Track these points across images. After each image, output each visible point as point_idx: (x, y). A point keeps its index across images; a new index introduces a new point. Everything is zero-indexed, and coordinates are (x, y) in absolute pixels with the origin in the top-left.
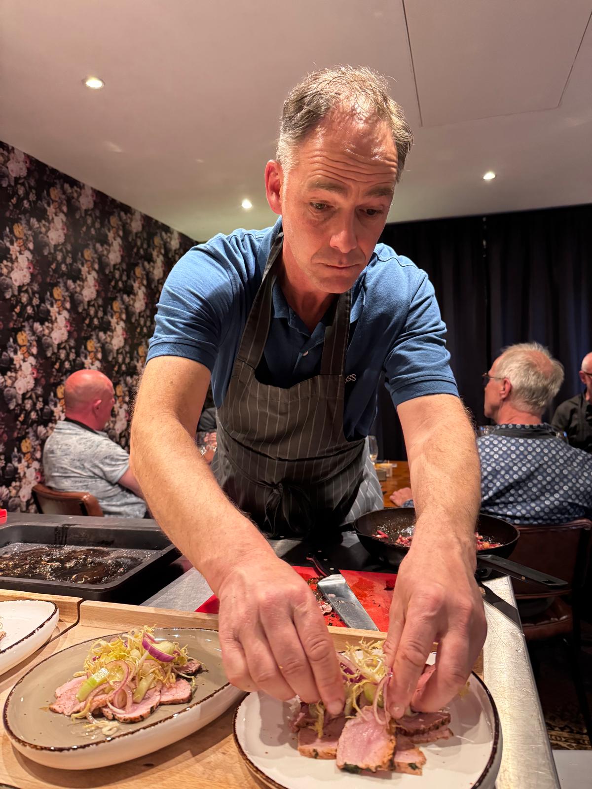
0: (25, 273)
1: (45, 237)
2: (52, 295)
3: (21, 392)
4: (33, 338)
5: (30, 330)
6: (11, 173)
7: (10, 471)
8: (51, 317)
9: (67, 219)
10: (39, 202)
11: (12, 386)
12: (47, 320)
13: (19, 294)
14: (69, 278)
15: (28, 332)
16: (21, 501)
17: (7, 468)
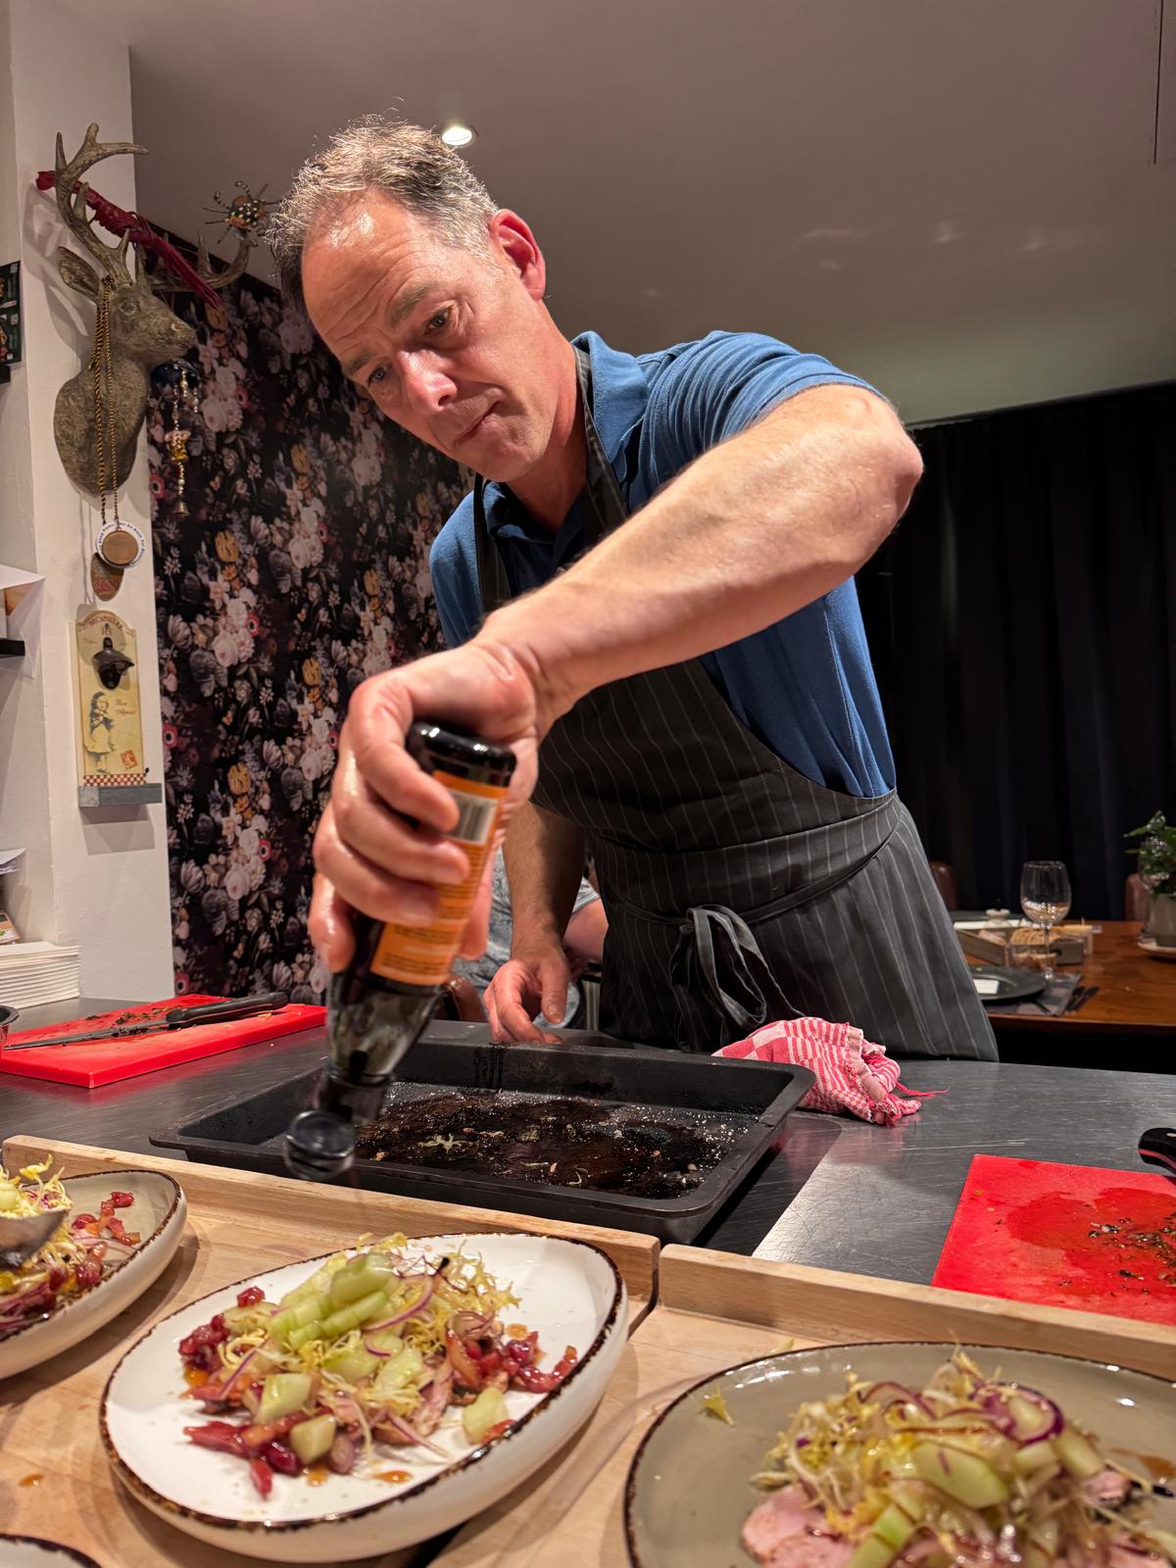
0: (314, 544)
1: (347, 470)
2: (362, 587)
3: (311, 777)
4: (331, 671)
5: (324, 656)
6: (284, 345)
7: (294, 932)
8: (362, 629)
9: (385, 434)
10: (336, 402)
11: (296, 766)
12: (355, 636)
13: (304, 585)
14: (390, 553)
15: (321, 660)
16: (313, 992)
17: (288, 927)
